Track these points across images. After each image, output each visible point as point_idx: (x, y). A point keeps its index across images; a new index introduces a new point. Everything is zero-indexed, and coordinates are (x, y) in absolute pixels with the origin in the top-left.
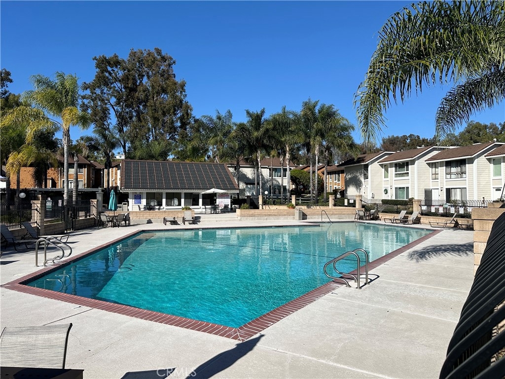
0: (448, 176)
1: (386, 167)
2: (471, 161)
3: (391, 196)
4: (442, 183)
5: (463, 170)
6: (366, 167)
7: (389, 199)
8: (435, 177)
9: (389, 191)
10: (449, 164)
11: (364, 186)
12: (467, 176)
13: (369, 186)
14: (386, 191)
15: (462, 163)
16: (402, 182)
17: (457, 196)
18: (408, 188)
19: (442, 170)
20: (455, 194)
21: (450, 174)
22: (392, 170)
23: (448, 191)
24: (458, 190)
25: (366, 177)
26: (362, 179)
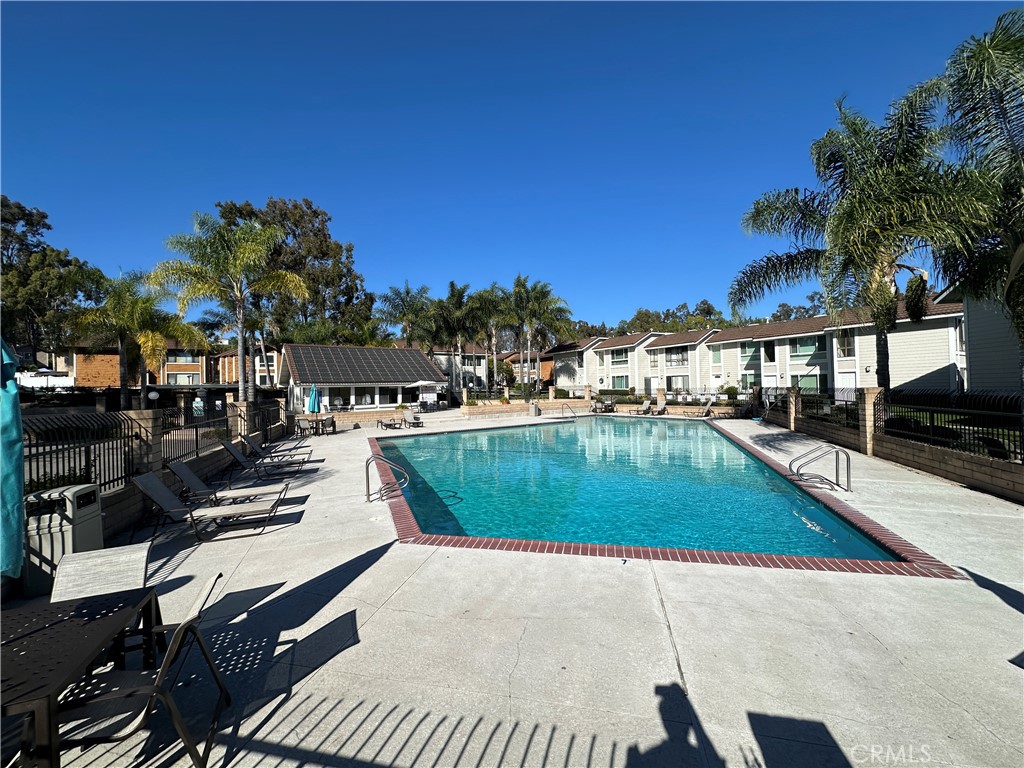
0: (669, 364)
1: (601, 355)
2: (693, 348)
3: (608, 385)
4: (662, 371)
5: (685, 357)
6: (581, 354)
7: (606, 388)
8: (654, 364)
9: (605, 380)
10: (669, 351)
11: (578, 375)
12: (689, 364)
13: (584, 375)
14: (602, 381)
15: (684, 349)
16: (620, 371)
17: (678, 384)
18: (627, 377)
19: (661, 357)
20: (676, 384)
21: (671, 361)
22: (608, 358)
23: (669, 379)
24: (680, 378)
25: (581, 366)
26: (576, 366)
